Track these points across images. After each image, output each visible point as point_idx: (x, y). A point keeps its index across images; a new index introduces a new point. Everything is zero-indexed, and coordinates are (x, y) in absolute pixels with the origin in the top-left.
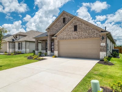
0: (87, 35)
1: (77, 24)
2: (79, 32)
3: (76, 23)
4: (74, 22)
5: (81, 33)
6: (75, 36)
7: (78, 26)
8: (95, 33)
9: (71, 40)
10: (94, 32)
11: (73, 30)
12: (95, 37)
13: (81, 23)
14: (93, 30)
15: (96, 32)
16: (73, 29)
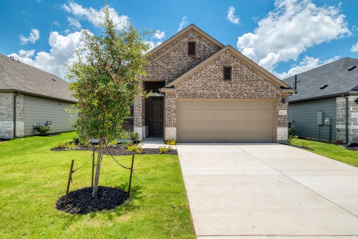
0: (253, 91)
1: (232, 65)
2: (236, 82)
3: (227, 61)
4: (222, 59)
5: (240, 85)
6: (226, 91)
7: (233, 69)
8: (268, 90)
9: (216, 100)
10: (267, 87)
11: (222, 77)
12: (270, 98)
13: (241, 63)
14: (265, 83)
15: (271, 87)
16: (221, 75)
